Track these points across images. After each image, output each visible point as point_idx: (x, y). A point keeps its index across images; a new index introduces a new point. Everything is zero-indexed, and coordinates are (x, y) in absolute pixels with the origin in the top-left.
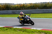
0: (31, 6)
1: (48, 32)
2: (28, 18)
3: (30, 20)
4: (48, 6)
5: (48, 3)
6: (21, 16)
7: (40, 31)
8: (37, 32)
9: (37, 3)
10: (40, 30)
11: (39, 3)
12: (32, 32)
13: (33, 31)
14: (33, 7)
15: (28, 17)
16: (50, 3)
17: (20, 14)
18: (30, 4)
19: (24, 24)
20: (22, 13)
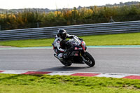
0: (94, 15)
7: (120, 81)
8: (114, 84)
10: (121, 79)
11: (115, 4)
12: (100, 84)
13: (101, 81)
14: (99, 17)
18: (91, 8)
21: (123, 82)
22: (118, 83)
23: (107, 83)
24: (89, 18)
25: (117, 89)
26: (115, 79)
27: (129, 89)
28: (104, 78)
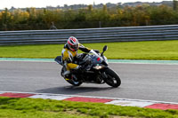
0: (30, 19)
1: (88, 108)
2: (98, 59)
3: (105, 69)
4: (88, 16)
5: (90, 7)
6: (70, 54)
7: (60, 104)
8: (52, 107)
9: (52, 8)
10: (61, 101)
11: (59, 7)
12: (35, 108)
14: (38, 22)
15: (98, 56)
16: (96, 8)
17: (67, 47)
18: (28, 10)
19: (81, 83)
20: (76, 42)
21: (63, 105)
22: (58, 106)
23: (44, 106)
24: (24, 22)
25: (56, 113)
26: (55, 101)
27: (71, 114)
28: (40, 100)
